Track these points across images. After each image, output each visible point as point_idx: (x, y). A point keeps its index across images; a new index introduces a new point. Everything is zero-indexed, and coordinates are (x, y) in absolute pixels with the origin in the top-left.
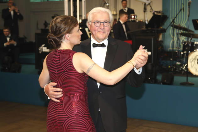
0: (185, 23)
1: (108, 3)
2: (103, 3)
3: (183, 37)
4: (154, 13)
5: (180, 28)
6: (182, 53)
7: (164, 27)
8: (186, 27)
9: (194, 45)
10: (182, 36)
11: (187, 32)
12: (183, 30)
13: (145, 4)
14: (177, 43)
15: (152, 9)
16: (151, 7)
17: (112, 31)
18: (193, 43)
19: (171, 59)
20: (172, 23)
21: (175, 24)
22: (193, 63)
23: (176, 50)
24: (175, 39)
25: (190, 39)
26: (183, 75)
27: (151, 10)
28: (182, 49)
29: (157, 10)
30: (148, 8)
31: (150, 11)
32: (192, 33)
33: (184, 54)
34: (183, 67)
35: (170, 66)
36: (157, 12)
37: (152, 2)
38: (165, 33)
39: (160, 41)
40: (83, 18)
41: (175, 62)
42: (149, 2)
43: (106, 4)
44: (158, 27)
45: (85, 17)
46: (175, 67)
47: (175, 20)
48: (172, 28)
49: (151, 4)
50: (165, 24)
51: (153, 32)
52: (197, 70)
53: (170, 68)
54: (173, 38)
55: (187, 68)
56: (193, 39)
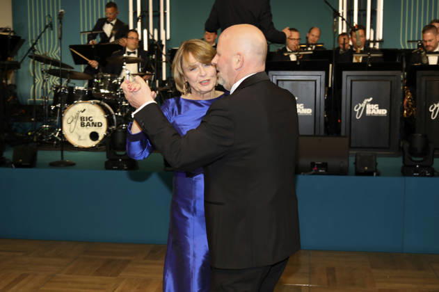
0: (57, 52)
3: (55, 77)
5: (46, 60)
6: (53, 107)
7: (18, 58)
9: (74, 92)
10: (52, 76)
11: (57, 68)
12: (52, 65)
14: (42, 88)
18: (71, 89)
19: (33, 119)
20: (31, 52)
21: (36, 53)
22: (73, 124)
23: (41, 102)
25: (65, 82)
26: (56, 148)
28: (51, 100)
32: (69, 70)
33: (56, 108)
34: (55, 134)
35: (31, 131)
38: (20, 70)
39: (10, 85)
41: (40, 124)
44: (5, 59)
46: (40, 135)
47: (35, 46)
48: (32, 60)
50: (20, 52)
52: (82, 138)
53: (31, 135)
54: (34, 77)
55: (61, 135)
56: (72, 81)
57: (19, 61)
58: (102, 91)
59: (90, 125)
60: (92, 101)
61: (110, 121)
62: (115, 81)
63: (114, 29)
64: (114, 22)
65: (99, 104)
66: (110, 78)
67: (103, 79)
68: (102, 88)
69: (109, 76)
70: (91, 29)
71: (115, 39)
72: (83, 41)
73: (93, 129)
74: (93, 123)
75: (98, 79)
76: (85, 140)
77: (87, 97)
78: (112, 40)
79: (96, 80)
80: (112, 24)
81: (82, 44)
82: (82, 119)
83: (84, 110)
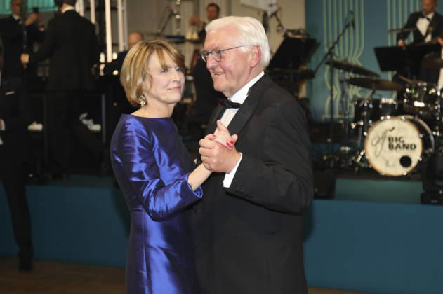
0: (358, 57)
1: (178, 14)
2: (167, 14)
3: (356, 88)
4: (286, 35)
5: (347, 67)
6: (353, 126)
7: (311, 65)
8: (360, 64)
9: (381, 106)
10: (351, 86)
11: (363, 77)
12: (355, 72)
13: (265, 15)
14: (341, 102)
15: (280, 25)
16: (278, 20)
17: (190, 78)
18: (377, 102)
19: (329, 140)
20: (329, 57)
21: (335, 58)
22: (379, 146)
23: (339, 119)
24: (337, 93)
25: (368, 93)
26: (358, 176)
27: (280, 28)
28: (352, 116)
29: (292, 28)
30: (273, 23)
31: (278, 31)
32: (374, 78)
33: (358, 126)
34: (357, 158)
35: (327, 155)
36: (292, 31)
37: (280, 9)
38: (314, 81)
39: (302, 99)
40: (121, 49)
41: (337, 146)
42: (274, 9)
43: (175, 15)
44: (297, 66)
45: (124, 47)
46: (338, 159)
47: (336, 51)
48: (328, 67)
49: (279, 15)
50: (314, 59)
51: (286, 77)
52: (391, 163)
53: (327, 160)
54: (332, 91)
55: (364, 159)
56: (378, 92)
57: (313, 68)
58: (417, 104)
59: (400, 147)
60: (403, 117)
61: (426, 143)
62: (433, 91)
63: (430, 25)
64: (430, 16)
65: (412, 122)
66: (427, 87)
67: (417, 89)
68: (415, 99)
69: (425, 84)
70: (400, 26)
71: (433, 37)
72: (391, 41)
73: (404, 152)
74: (404, 145)
75: (410, 89)
76: (394, 165)
77: (396, 112)
78: (429, 39)
79: (408, 90)
80: (428, 19)
81: (389, 44)
82: (390, 139)
83: (393, 128)
